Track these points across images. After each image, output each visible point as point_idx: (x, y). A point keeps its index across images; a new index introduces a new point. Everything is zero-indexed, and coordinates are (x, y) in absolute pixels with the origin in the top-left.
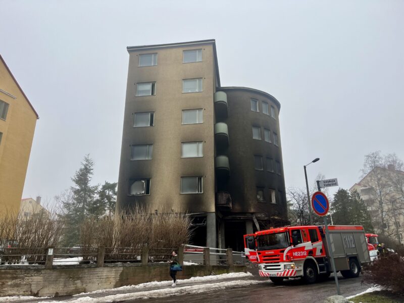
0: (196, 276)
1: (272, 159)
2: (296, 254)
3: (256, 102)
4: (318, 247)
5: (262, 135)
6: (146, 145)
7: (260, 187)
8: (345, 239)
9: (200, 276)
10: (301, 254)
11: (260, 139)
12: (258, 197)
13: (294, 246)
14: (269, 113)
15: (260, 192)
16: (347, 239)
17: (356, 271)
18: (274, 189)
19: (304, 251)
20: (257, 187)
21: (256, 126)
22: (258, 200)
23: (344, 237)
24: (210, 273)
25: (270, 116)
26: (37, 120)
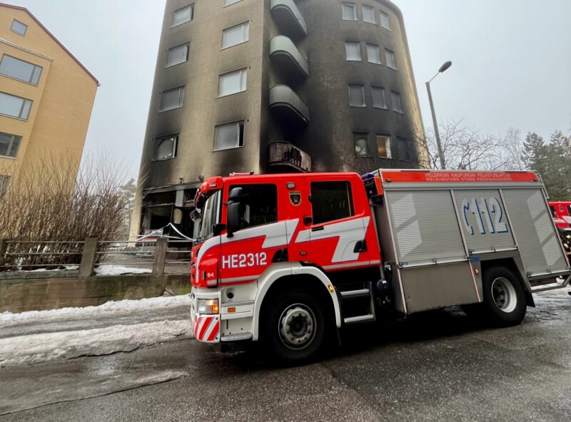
0: (121, 299)
1: (383, 88)
2: (230, 261)
3: (352, 7)
4: (342, 236)
5: (363, 54)
6: (178, 88)
7: (359, 134)
8: (467, 208)
9: (132, 298)
10: (248, 260)
11: (360, 60)
12: (358, 149)
13: (230, 236)
14: (376, 20)
15: (362, 142)
16: (473, 208)
17: (511, 305)
18: (388, 135)
19: (260, 250)
20: (354, 133)
21: (352, 41)
22: (355, 154)
23: (464, 203)
24: (160, 291)
25: (378, 26)
26: (98, 88)
